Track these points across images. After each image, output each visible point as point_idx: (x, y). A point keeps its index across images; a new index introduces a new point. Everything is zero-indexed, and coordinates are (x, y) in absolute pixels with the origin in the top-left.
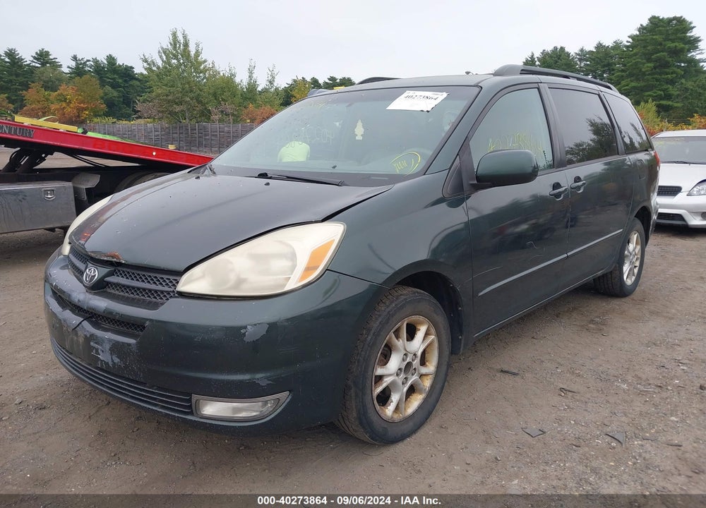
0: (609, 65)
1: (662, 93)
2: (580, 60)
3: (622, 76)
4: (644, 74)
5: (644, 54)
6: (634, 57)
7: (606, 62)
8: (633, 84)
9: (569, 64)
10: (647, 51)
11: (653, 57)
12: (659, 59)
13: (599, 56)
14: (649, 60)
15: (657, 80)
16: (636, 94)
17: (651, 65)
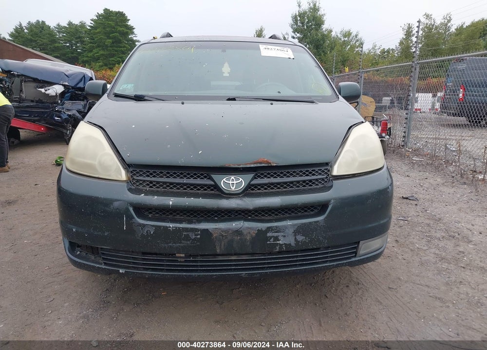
0: (80, 37)
1: (120, 59)
2: (59, 32)
3: (93, 46)
4: (107, 46)
5: (105, 33)
6: (98, 34)
7: (78, 35)
8: (101, 52)
9: (51, 34)
10: (106, 31)
11: (111, 35)
12: (114, 38)
13: (72, 30)
14: (109, 38)
15: (116, 51)
16: (104, 59)
17: (110, 41)
